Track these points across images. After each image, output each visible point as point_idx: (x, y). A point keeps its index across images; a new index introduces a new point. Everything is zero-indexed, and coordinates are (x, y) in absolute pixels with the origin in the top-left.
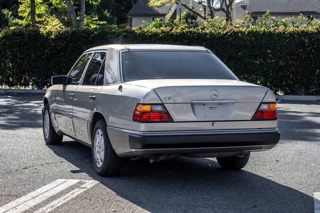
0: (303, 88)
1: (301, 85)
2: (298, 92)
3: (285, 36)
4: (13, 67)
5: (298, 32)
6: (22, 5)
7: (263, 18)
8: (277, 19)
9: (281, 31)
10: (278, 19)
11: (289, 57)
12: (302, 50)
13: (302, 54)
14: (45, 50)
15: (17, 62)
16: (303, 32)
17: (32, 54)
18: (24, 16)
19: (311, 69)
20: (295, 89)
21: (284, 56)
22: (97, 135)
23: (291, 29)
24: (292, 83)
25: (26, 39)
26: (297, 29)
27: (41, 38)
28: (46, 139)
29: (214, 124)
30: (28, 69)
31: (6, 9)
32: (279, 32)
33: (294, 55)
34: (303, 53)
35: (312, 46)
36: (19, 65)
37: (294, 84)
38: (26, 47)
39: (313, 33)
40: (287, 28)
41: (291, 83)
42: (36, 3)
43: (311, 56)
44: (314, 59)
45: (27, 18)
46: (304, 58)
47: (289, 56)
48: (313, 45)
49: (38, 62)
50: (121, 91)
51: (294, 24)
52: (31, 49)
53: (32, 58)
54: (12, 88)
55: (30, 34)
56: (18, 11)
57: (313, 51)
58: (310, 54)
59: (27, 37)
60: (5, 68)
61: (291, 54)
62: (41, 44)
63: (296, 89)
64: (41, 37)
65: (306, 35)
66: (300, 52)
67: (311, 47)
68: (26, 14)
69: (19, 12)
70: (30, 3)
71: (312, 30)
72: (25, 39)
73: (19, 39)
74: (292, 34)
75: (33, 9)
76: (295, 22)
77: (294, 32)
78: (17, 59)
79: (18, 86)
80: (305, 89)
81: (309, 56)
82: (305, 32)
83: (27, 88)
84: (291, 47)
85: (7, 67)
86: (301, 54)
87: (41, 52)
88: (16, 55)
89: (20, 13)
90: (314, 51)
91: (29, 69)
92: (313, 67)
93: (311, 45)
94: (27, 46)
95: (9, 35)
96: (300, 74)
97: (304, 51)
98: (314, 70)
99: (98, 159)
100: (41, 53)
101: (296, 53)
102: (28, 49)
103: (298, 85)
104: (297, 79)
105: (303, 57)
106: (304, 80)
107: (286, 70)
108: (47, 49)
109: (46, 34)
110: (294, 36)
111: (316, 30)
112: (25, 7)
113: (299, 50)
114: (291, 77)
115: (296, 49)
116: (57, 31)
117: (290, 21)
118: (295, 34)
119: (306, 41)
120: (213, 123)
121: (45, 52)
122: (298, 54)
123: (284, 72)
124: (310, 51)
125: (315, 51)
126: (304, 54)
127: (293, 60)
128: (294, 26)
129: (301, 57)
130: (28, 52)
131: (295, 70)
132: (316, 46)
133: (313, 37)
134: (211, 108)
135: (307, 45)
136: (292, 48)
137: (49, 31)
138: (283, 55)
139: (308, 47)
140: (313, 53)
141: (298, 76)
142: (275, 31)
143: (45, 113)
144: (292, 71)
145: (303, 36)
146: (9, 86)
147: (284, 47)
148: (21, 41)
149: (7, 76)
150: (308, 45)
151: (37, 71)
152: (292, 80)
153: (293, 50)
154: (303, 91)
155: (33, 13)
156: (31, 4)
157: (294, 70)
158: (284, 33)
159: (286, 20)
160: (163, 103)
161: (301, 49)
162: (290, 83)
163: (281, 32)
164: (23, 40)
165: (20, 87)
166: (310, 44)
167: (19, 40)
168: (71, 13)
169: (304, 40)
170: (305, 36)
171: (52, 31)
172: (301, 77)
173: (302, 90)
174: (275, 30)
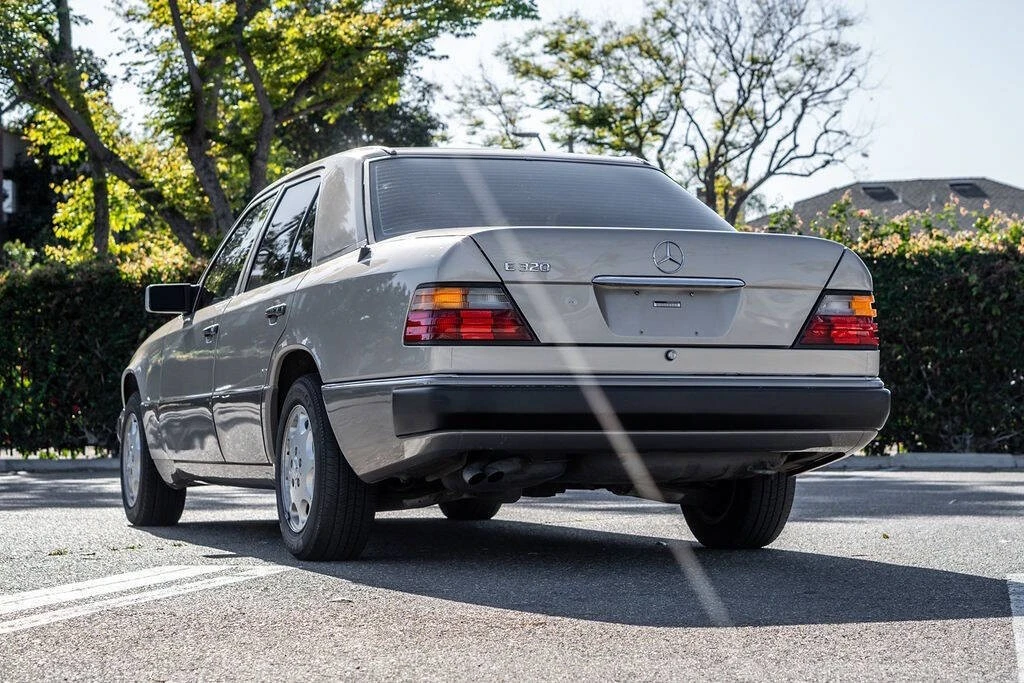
0: (968, 430)
1: (962, 424)
2: (953, 445)
3: (904, 267)
4: (36, 389)
5: (946, 253)
6: (66, 202)
7: (833, 215)
8: (876, 218)
9: (890, 250)
10: (880, 218)
11: (918, 334)
12: (960, 310)
13: (963, 323)
14: (139, 332)
15: (46, 372)
16: (961, 251)
17: (96, 345)
18: (71, 239)
19: (992, 368)
20: (942, 436)
21: (902, 328)
22: (292, 430)
23: (921, 243)
24: (932, 415)
25: (77, 299)
26: (941, 244)
27: (123, 293)
28: (130, 508)
29: (670, 355)
30: (82, 394)
31: (18, 241)
32: (885, 254)
33: (936, 325)
34: (965, 318)
35: (991, 296)
36: (54, 381)
37: (940, 420)
38: (77, 323)
39: (992, 256)
40: (911, 241)
41: (928, 417)
42: (109, 197)
43: (990, 327)
44: (1000, 339)
45: (82, 244)
46: (968, 335)
47: (921, 330)
48: (996, 291)
49: (115, 369)
50: (368, 263)
51: (933, 231)
52: (92, 330)
53: (97, 357)
54: (32, 457)
55: (89, 283)
56: (55, 222)
57: (996, 311)
58: (986, 322)
59: (79, 290)
60: (9, 393)
61: (924, 323)
62: (122, 313)
63: (946, 436)
64: (125, 290)
65: (970, 260)
66: (955, 316)
67: (987, 299)
68: (78, 233)
69: (58, 224)
70: (92, 195)
71: (992, 246)
72: (73, 298)
73: (53, 298)
74: (926, 260)
75: (101, 214)
76: (933, 225)
77: (933, 253)
78: (47, 360)
79: (52, 450)
80: (977, 435)
81: (984, 328)
82: (968, 253)
83: (80, 456)
84: (926, 300)
85: (14, 390)
86: (956, 323)
87: (124, 337)
88: (44, 348)
89: (60, 227)
90: (999, 313)
91: (87, 393)
92: (998, 362)
93: (987, 293)
94: (80, 320)
95: (22, 290)
96: (958, 386)
97: (967, 312)
98: (1000, 372)
99: (294, 508)
100: (126, 340)
101: (942, 318)
102: (83, 329)
103: (953, 422)
104: (947, 402)
105: (966, 330)
106: (969, 406)
107: (911, 374)
108: (142, 328)
109: (142, 280)
110: (933, 264)
111: (1003, 245)
112: (76, 209)
113: (952, 310)
114: (927, 397)
115: (939, 306)
116: (177, 269)
117: (918, 221)
118: (937, 257)
119: (973, 279)
120: (669, 352)
121: (137, 337)
122: (948, 323)
123: (906, 380)
124: (988, 310)
125: (1002, 312)
126: (966, 322)
127: (932, 342)
128: (931, 236)
129: (959, 330)
130: (82, 337)
131: (941, 374)
132: (1005, 296)
133: (993, 268)
134: (660, 305)
135: (974, 294)
136: (927, 303)
137: (150, 271)
138: (900, 326)
139: (980, 298)
140: (995, 318)
141: (953, 395)
142: (872, 253)
143: (128, 427)
144: (930, 378)
145: (962, 265)
146: (21, 451)
147: (901, 300)
148: (59, 306)
149: (16, 416)
150: (978, 294)
151: (110, 398)
152: (932, 405)
153: (931, 309)
154: (968, 442)
155: (99, 227)
156: (95, 198)
157: (939, 373)
158: (901, 256)
159: (907, 220)
160: (502, 283)
161: (956, 307)
162: (925, 416)
163: (890, 255)
164: (68, 299)
165: (57, 454)
166: (984, 289)
167: (55, 302)
168: (220, 222)
169: (967, 278)
170: (966, 266)
171: (160, 269)
172: (961, 396)
173: (965, 440)
174: (872, 247)
